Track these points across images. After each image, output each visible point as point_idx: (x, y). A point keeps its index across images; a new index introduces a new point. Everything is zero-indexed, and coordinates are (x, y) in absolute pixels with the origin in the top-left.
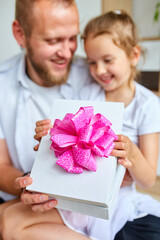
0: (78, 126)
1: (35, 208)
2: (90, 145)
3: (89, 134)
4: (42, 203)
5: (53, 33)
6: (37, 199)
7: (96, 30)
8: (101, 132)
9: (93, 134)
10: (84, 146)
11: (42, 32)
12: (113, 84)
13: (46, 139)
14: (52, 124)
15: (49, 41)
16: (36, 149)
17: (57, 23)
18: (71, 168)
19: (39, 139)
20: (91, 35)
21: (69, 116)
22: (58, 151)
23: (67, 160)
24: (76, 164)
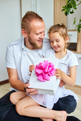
0: (44, 67)
1: (31, 93)
2: (48, 72)
3: (47, 69)
4: (33, 92)
5: (38, 32)
6: (32, 90)
7: (54, 31)
8: (51, 68)
9: (48, 69)
10: (46, 73)
11: (35, 32)
12: (59, 49)
13: (33, 71)
14: (35, 66)
15: (37, 34)
16: (30, 75)
17: (39, 28)
18: (42, 80)
19: (31, 72)
20: (52, 32)
21: (40, 64)
22: (38, 75)
23: (41, 77)
24: (44, 79)
